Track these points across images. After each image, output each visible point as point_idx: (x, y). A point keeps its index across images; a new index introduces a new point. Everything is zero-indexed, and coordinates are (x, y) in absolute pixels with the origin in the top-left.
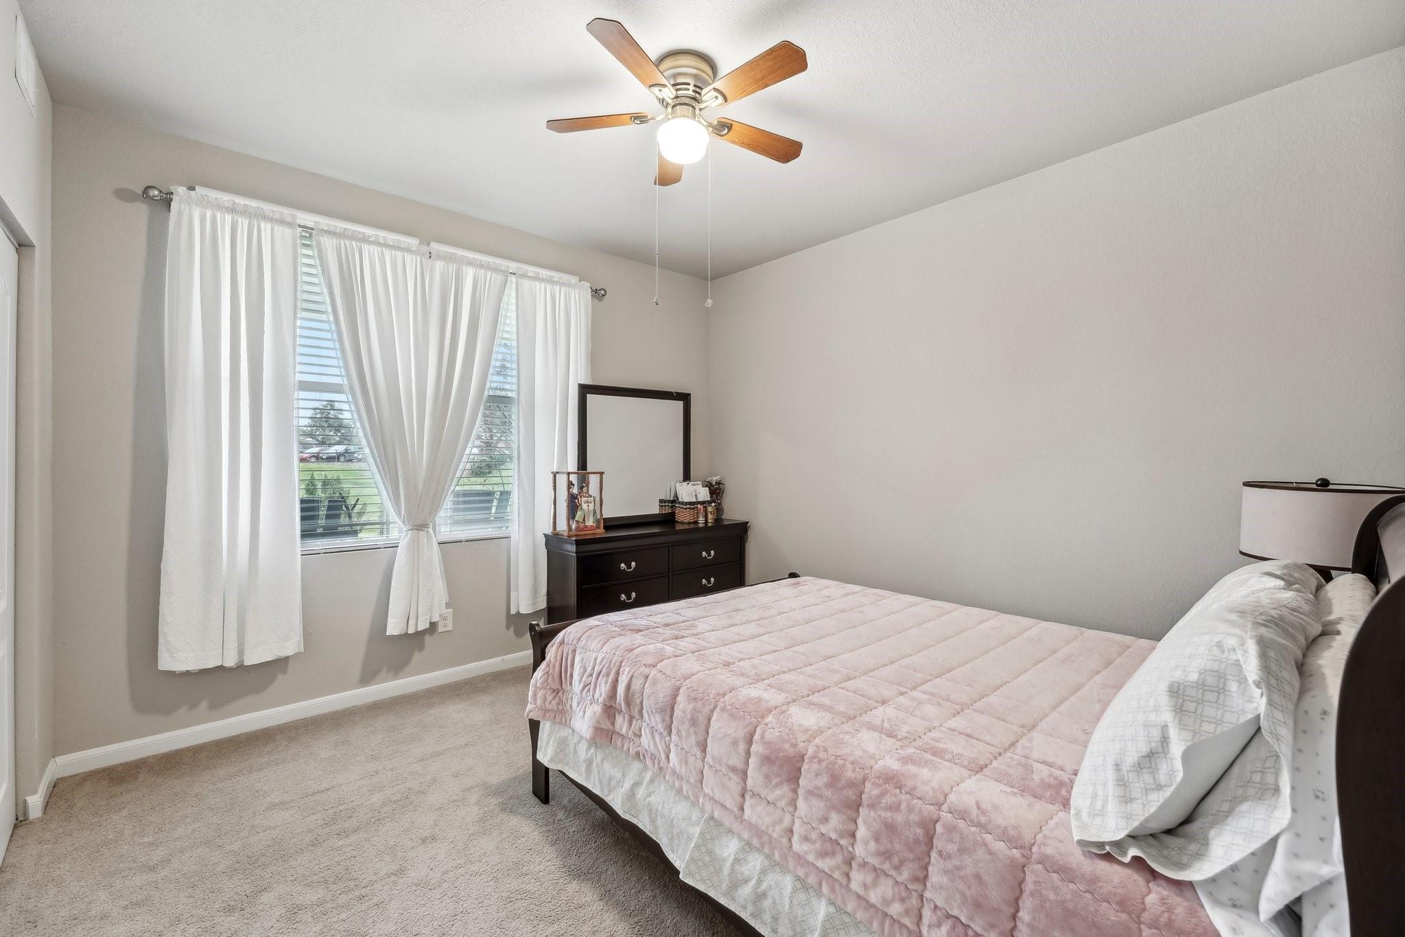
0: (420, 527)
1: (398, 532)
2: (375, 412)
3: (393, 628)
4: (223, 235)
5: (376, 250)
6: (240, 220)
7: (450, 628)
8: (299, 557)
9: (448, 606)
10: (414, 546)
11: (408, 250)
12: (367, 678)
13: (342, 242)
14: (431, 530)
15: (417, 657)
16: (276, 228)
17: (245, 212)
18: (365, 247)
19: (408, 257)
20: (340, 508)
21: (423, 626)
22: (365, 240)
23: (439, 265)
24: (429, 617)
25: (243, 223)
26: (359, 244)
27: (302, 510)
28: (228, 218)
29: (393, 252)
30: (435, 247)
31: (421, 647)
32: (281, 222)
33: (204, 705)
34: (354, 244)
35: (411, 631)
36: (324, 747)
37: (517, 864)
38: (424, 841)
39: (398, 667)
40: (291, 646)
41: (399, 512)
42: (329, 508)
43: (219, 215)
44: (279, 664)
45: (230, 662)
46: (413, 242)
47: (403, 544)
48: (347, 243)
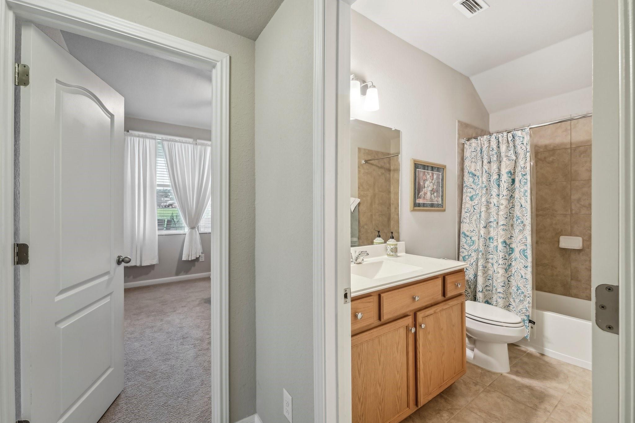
0: (192, 228)
1: (187, 230)
2: (179, 193)
3: (184, 258)
4: (136, 143)
5: (179, 144)
6: (141, 139)
7: (203, 260)
8: (157, 236)
9: (202, 253)
10: (191, 234)
11: (189, 143)
12: (177, 274)
13: (169, 143)
14: (197, 229)
15: (193, 268)
16: (151, 140)
17: (142, 137)
18: (176, 144)
19: (189, 145)
20: (171, 222)
21: (193, 258)
22: (176, 141)
23: (199, 147)
24: (195, 256)
25: (141, 140)
26: (174, 143)
27: (158, 222)
28: (138, 139)
29: (185, 144)
30: (199, 141)
31: (194, 265)
32: (152, 138)
33: (131, 277)
34: (173, 143)
35: (190, 259)
36: (163, 290)
37: (203, 311)
38: (182, 307)
39: (187, 272)
40: (155, 261)
41: (186, 224)
42: (168, 222)
43: (135, 138)
44: (152, 267)
45: (138, 265)
46: (191, 140)
47: (187, 233)
48: (171, 142)
